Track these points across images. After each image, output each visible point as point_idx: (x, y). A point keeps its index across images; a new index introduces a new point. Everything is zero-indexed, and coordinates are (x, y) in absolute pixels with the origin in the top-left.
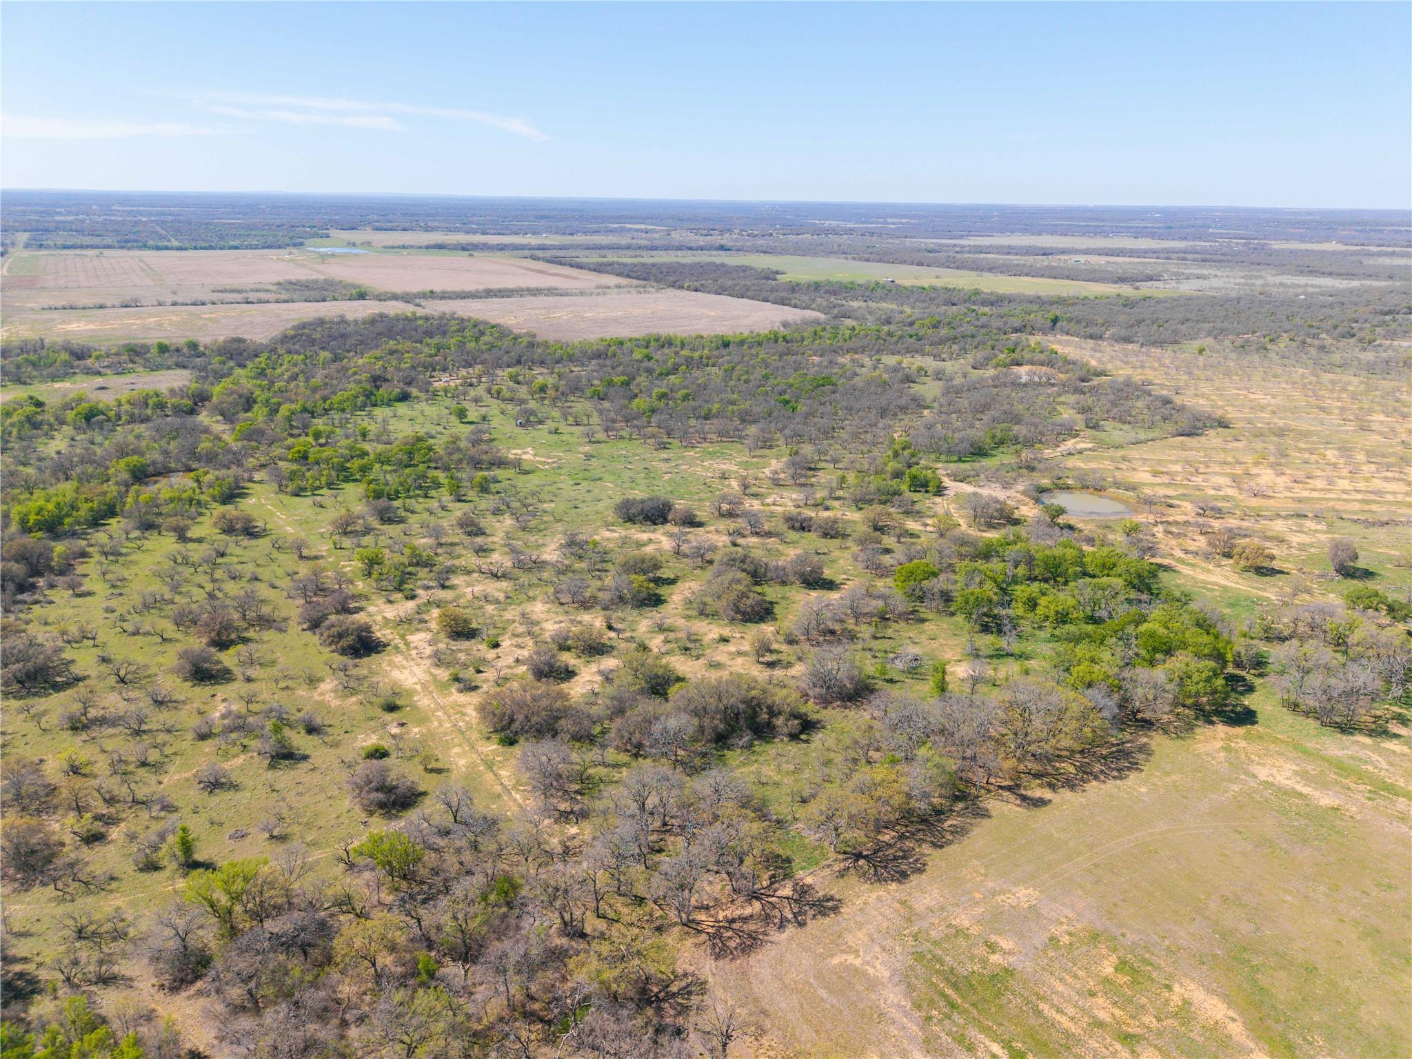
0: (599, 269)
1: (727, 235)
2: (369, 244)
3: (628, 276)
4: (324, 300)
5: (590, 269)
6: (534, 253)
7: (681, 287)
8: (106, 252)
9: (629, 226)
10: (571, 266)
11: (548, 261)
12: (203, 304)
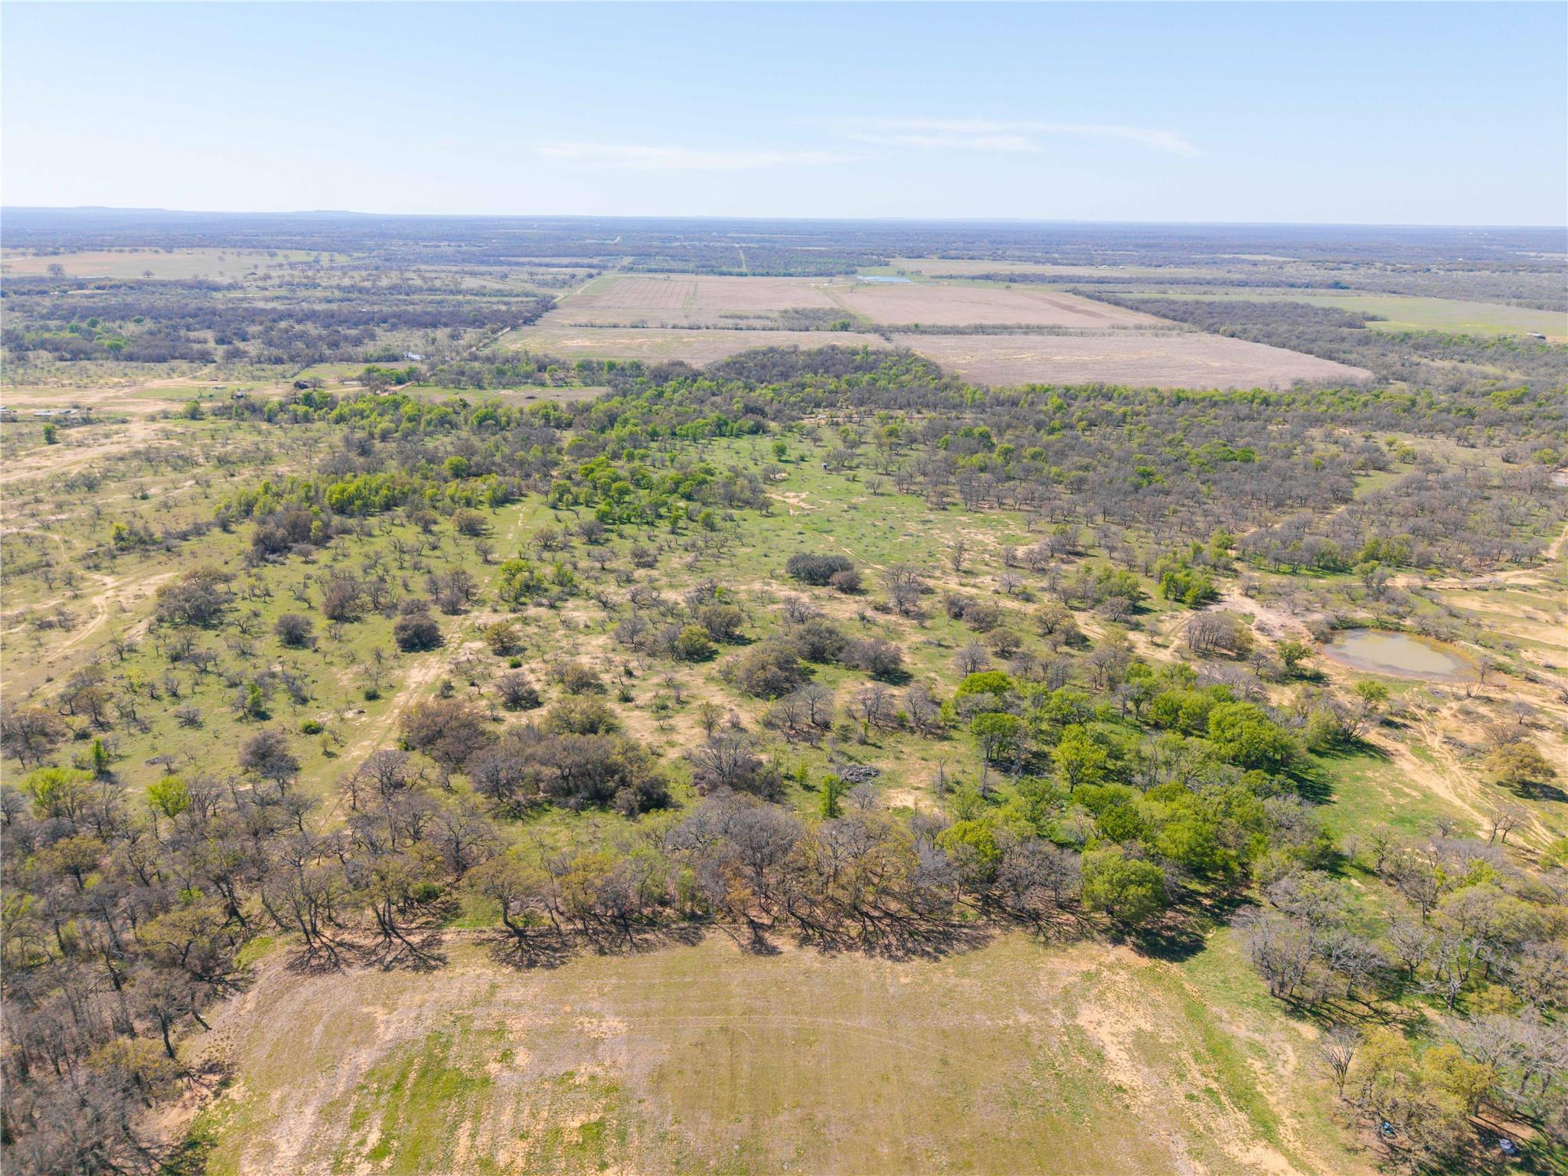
0: (1135, 307)
1: (1362, 270)
2: (919, 273)
3: (1165, 316)
4: (807, 330)
5: (1127, 307)
6: (1074, 286)
7: (1217, 331)
8: (673, 276)
9: (1243, 257)
10: (1109, 302)
11: (1090, 297)
12: (699, 328)
